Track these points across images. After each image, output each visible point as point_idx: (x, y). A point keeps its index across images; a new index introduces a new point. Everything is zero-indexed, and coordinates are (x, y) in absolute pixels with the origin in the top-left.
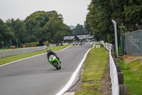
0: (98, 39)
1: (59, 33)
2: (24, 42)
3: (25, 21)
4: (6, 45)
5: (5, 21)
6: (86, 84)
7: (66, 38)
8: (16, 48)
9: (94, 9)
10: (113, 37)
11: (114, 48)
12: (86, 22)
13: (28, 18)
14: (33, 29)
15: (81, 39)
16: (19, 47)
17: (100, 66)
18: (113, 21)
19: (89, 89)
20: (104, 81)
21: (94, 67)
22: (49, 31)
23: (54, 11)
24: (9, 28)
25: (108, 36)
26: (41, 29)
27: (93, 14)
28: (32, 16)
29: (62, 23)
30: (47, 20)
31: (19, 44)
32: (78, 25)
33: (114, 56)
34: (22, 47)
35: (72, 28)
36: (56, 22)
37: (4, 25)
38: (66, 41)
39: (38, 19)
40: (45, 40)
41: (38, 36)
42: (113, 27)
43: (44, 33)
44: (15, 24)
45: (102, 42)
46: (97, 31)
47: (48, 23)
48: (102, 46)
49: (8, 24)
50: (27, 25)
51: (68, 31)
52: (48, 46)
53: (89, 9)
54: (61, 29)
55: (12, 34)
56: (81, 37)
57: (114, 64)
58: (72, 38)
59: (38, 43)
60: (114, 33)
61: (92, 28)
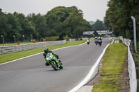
0: (117, 35)
1: (78, 28)
2: (44, 37)
3: (46, 16)
4: (27, 39)
5: (26, 16)
6: (104, 78)
7: (86, 33)
8: (37, 41)
9: (114, 5)
10: (132, 33)
11: (132, 44)
12: (106, 18)
13: (49, 13)
14: (54, 24)
15: (100, 34)
16: (39, 41)
17: (118, 61)
18: (132, 17)
19: (107, 83)
20: (122, 76)
21: (113, 62)
22: (69, 26)
23: (74, 7)
24: (30, 22)
25: (127, 32)
26: (61, 23)
27: (113, 10)
28: (52, 11)
29: (82, 18)
30: (67, 15)
31: (39, 38)
32: (98, 21)
33: (133, 51)
34: (42, 41)
35: (91, 24)
36: (76, 17)
37: (26, 19)
38: (85, 36)
39: (58, 14)
40: (64, 35)
41: (58, 30)
42: (132, 23)
43: (64, 27)
44: (36, 19)
45: (121, 38)
46: (116, 26)
47: (68, 18)
48: (121, 41)
49: (29, 18)
50: (48, 19)
51: (88, 26)
52: (67, 40)
53: (109, 5)
54: (81, 25)
55: (33, 28)
56: (100, 33)
57: (132, 59)
58: (92, 33)
59: (58, 37)
60: (133, 29)
61: (111, 24)
